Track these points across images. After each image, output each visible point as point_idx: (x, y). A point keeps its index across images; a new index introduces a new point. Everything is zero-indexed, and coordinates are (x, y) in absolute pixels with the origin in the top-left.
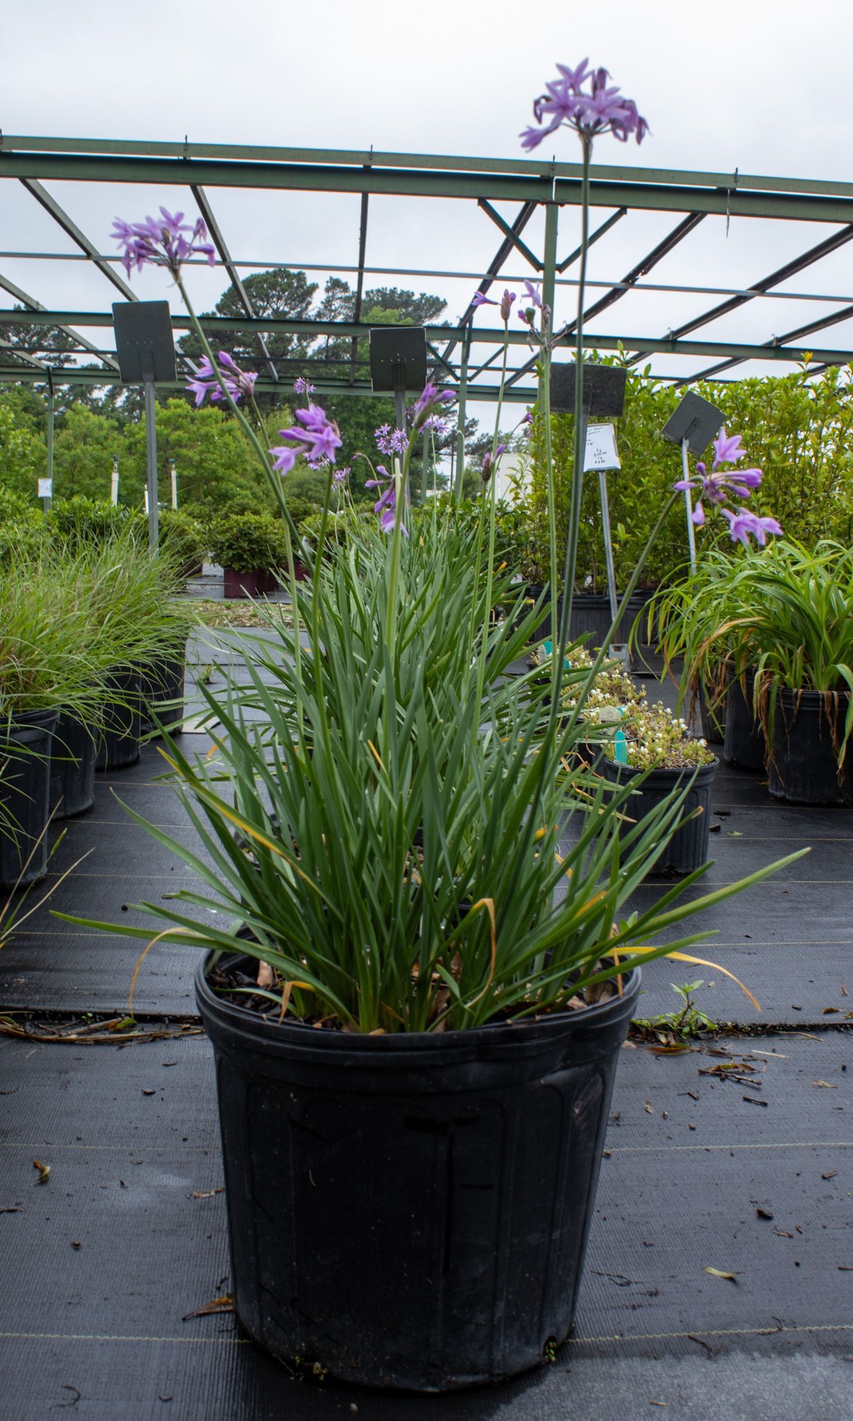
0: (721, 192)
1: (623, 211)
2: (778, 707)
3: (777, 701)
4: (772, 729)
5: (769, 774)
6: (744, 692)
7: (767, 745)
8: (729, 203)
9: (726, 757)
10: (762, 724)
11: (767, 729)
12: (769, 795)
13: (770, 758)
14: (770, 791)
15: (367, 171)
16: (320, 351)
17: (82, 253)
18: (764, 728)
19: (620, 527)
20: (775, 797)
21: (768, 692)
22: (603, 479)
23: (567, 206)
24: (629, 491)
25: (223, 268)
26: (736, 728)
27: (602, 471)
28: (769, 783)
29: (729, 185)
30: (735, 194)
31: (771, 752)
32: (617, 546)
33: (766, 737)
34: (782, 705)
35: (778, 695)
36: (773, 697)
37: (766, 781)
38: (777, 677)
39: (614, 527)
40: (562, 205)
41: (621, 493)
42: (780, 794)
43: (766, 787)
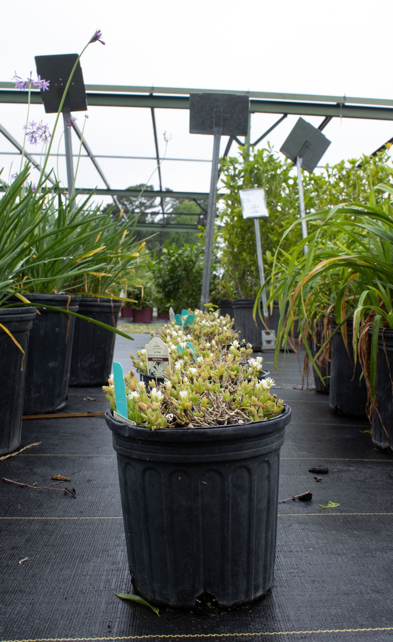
0: (338, 106)
1: (285, 115)
2: (381, 351)
3: (380, 344)
4: (375, 375)
5: (372, 423)
6: (346, 342)
7: (369, 392)
8: (341, 111)
9: (331, 405)
10: (364, 373)
11: (369, 376)
12: (372, 445)
13: (373, 406)
14: (373, 441)
15: (151, 97)
16: (161, 220)
17: (18, 152)
18: (366, 374)
19: (268, 253)
20: (379, 448)
21: (369, 335)
22: (257, 224)
23: (256, 114)
24: (274, 232)
25: (89, 159)
26: (340, 377)
27: (256, 218)
28: (372, 432)
29: (341, 102)
30: (344, 107)
31: (373, 399)
32: (266, 266)
33: (368, 384)
34: (384, 348)
35: (380, 337)
36: (375, 338)
37: (369, 429)
38: (378, 317)
39: (264, 253)
40: (253, 113)
41: (269, 232)
42: (384, 445)
43: (369, 436)
